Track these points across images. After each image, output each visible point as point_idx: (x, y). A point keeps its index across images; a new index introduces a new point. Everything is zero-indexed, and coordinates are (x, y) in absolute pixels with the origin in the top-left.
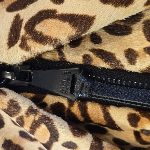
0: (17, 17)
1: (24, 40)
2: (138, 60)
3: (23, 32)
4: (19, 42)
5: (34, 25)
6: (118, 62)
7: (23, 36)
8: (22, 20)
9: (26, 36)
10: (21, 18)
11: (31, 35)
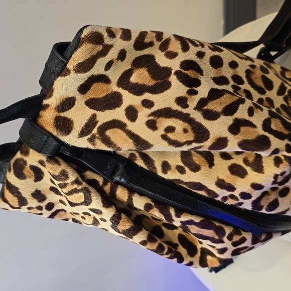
0: (94, 116)
1: (94, 137)
2: (169, 172)
3: (95, 131)
4: (89, 136)
5: (106, 129)
6: (155, 168)
7: (94, 134)
8: (97, 122)
9: (97, 135)
10: (97, 119)
11: (101, 136)
